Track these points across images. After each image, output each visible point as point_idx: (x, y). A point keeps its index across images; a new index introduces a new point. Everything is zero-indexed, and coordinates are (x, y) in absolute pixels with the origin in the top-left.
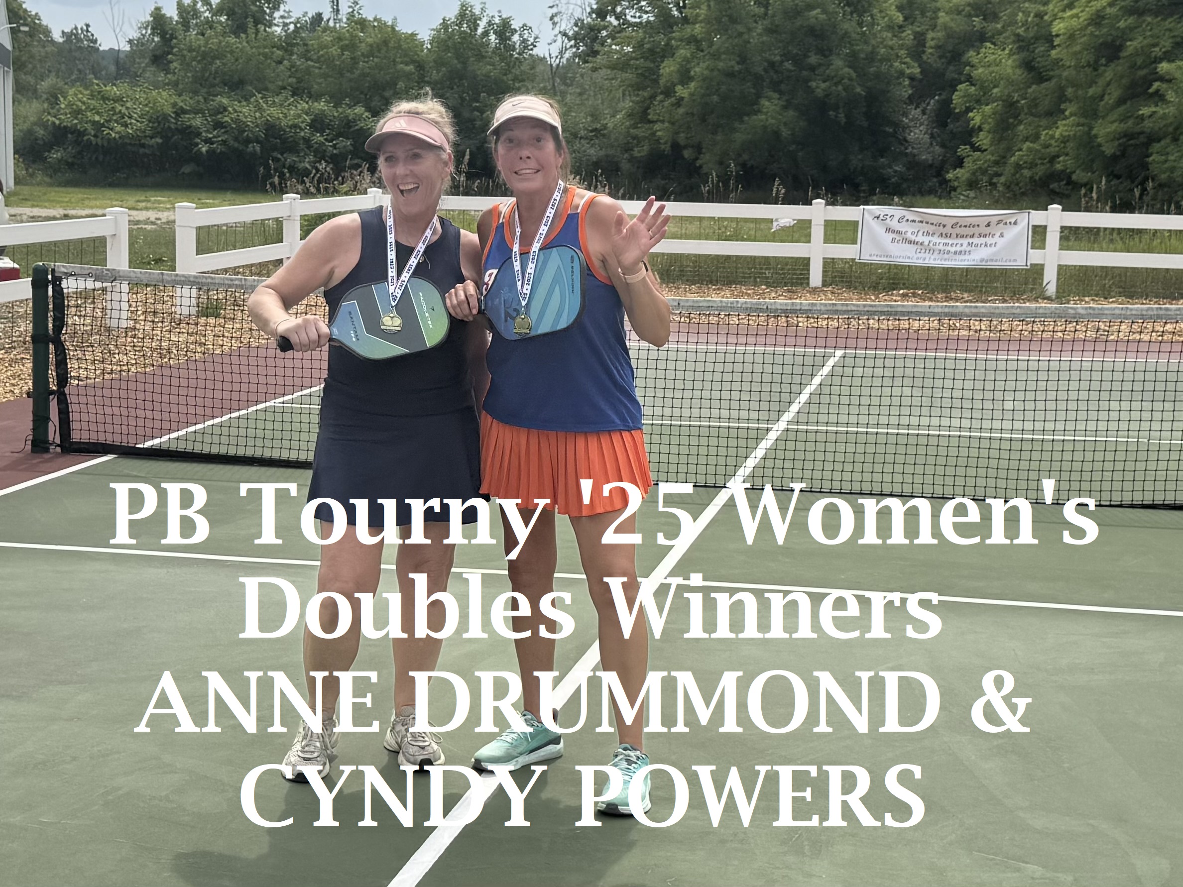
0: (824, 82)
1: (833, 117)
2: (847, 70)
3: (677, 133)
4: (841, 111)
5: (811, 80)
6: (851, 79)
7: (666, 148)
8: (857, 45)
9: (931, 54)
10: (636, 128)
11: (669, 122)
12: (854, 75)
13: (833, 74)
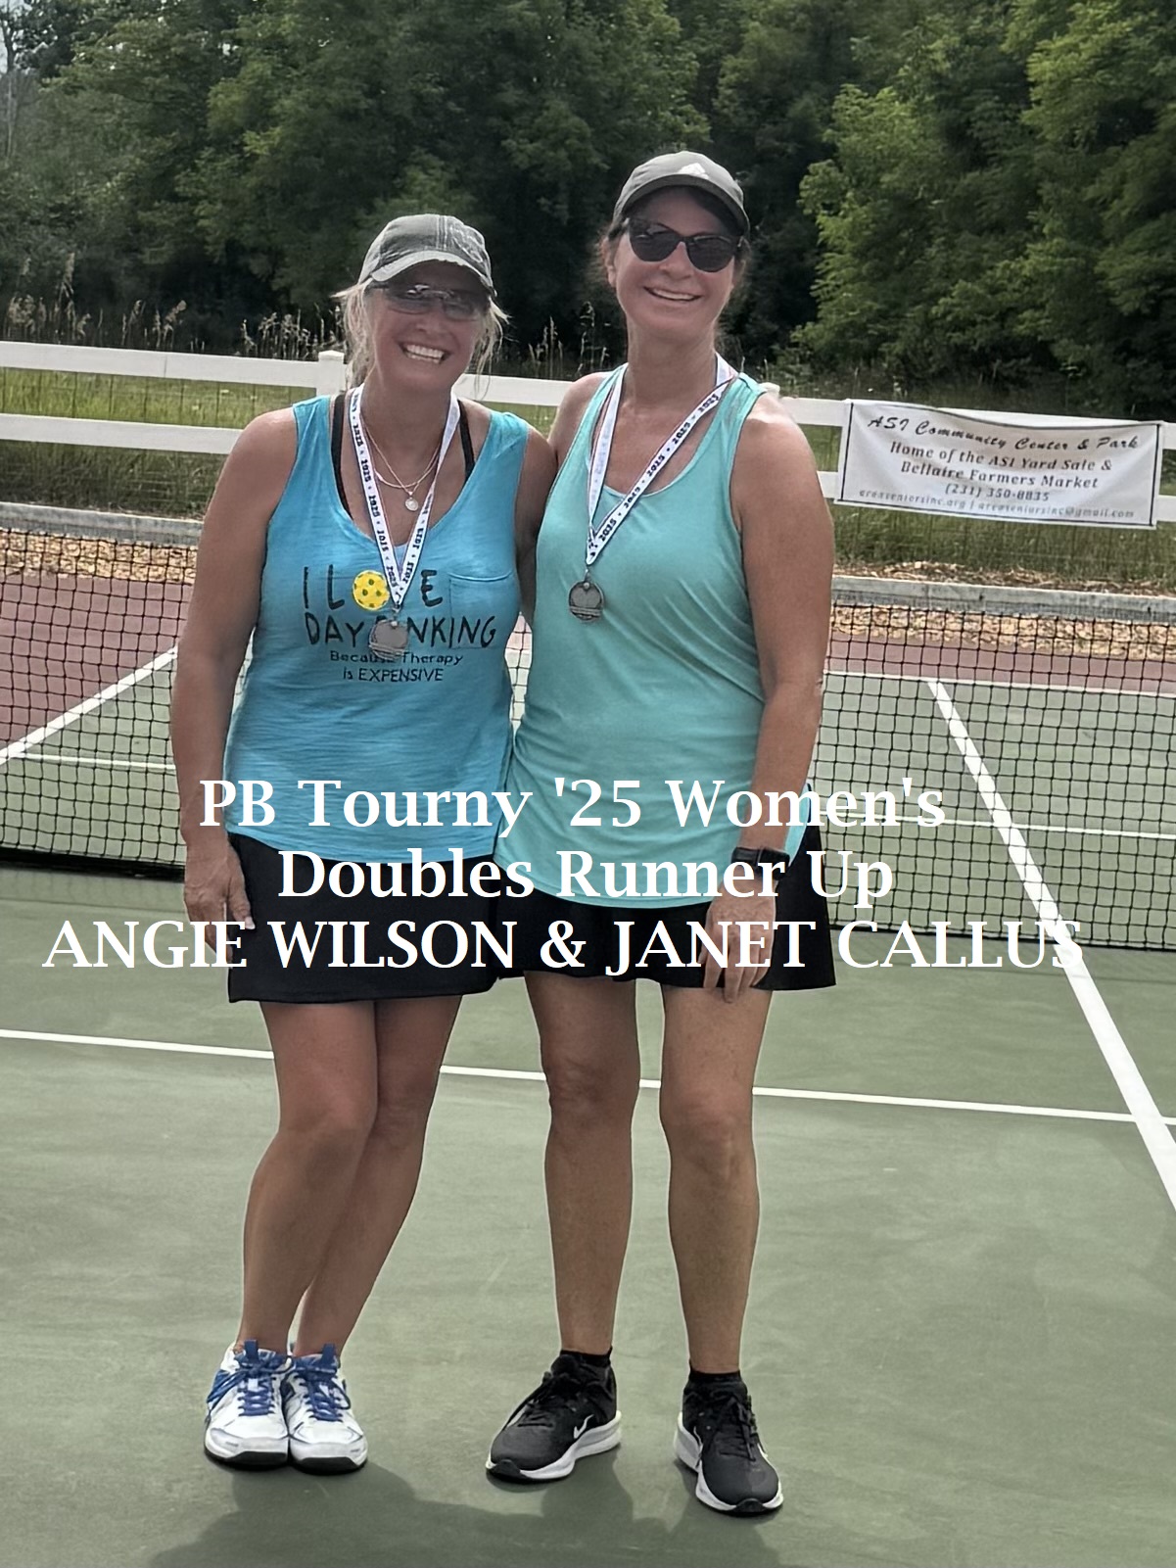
0: (531, 142)
1: (546, 209)
2: (576, 119)
3: (238, 224)
4: (562, 197)
5: (506, 138)
6: (582, 138)
7: (215, 251)
8: (595, 72)
9: (729, 98)
10: (150, 209)
11: (224, 202)
12: (588, 131)
13: (550, 126)
